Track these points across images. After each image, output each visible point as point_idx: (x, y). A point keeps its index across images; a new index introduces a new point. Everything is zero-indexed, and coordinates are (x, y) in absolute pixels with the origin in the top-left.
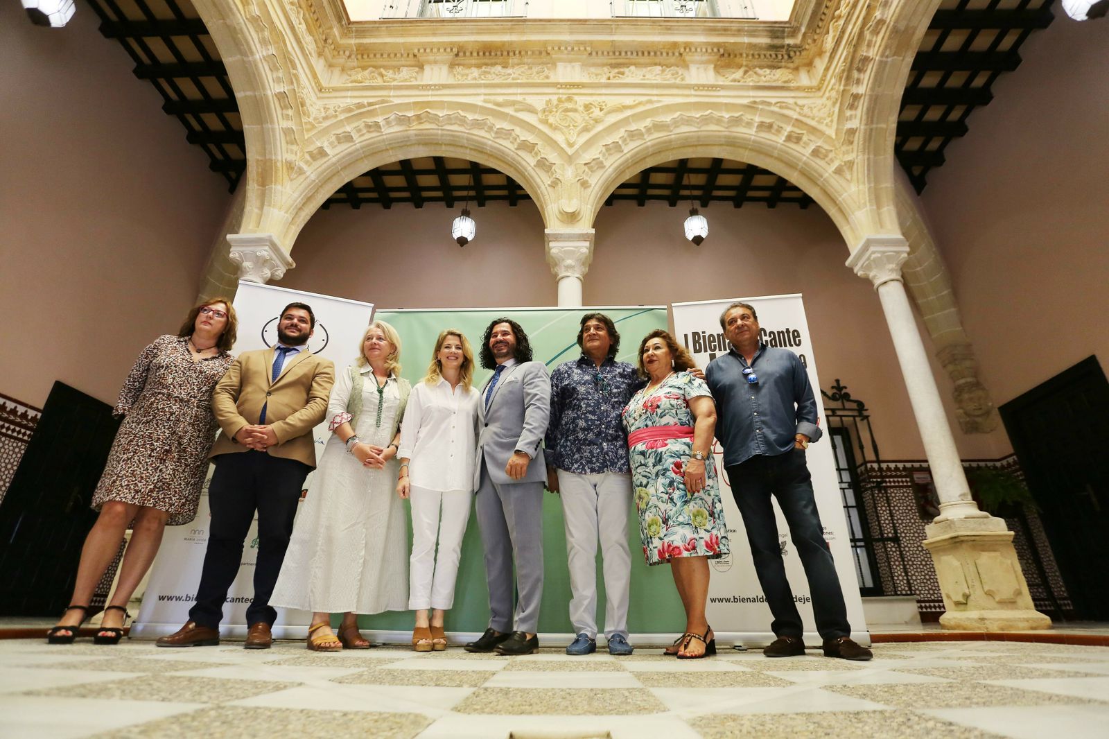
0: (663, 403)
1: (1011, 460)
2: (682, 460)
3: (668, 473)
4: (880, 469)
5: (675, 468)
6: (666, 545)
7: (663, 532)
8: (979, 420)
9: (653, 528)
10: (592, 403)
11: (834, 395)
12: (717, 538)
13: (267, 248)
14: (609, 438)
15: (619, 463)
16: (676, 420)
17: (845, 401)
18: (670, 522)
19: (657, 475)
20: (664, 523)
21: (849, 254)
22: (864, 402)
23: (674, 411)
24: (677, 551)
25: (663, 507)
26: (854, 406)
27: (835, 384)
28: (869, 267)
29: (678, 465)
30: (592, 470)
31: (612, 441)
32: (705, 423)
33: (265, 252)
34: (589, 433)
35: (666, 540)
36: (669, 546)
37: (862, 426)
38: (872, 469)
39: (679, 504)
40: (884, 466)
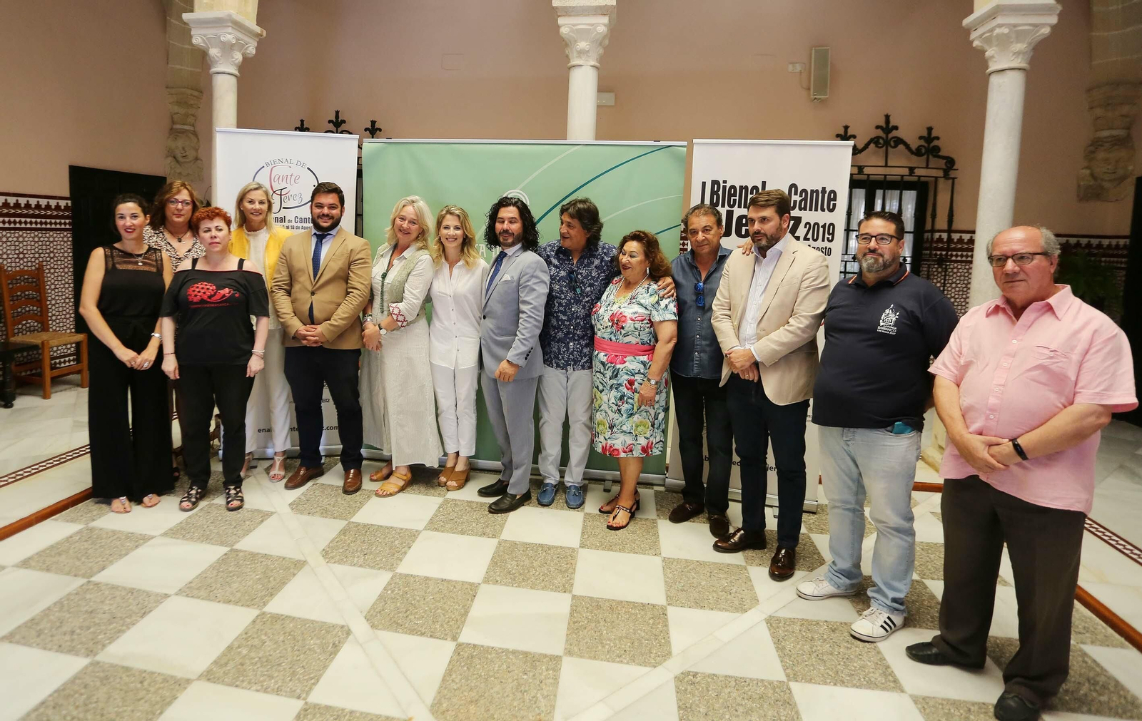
0: (628, 325)
1: (1122, 242)
2: (636, 378)
3: (621, 388)
4: (950, 240)
5: (627, 384)
6: (608, 445)
7: (608, 435)
8: (1106, 185)
9: (601, 427)
10: (564, 302)
11: (919, 149)
12: (652, 443)
13: (230, 30)
14: (576, 338)
15: (582, 361)
16: (638, 340)
17: (931, 157)
18: (615, 429)
19: (611, 387)
20: (610, 428)
21: (971, 11)
22: (955, 159)
23: (637, 333)
24: (616, 453)
25: (612, 415)
26: (942, 163)
27: (925, 134)
28: (988, 41)
29: (631, 383)
30: (558, 366)
31: (578, 340)
32: (664, 349)
33: (229, 36)
34: (558, 332)
35: (609, 442)
36: (611, 447)
37: (943, 186)
38: (940, 240)
39: (625, 416)
40: (956, 237)
